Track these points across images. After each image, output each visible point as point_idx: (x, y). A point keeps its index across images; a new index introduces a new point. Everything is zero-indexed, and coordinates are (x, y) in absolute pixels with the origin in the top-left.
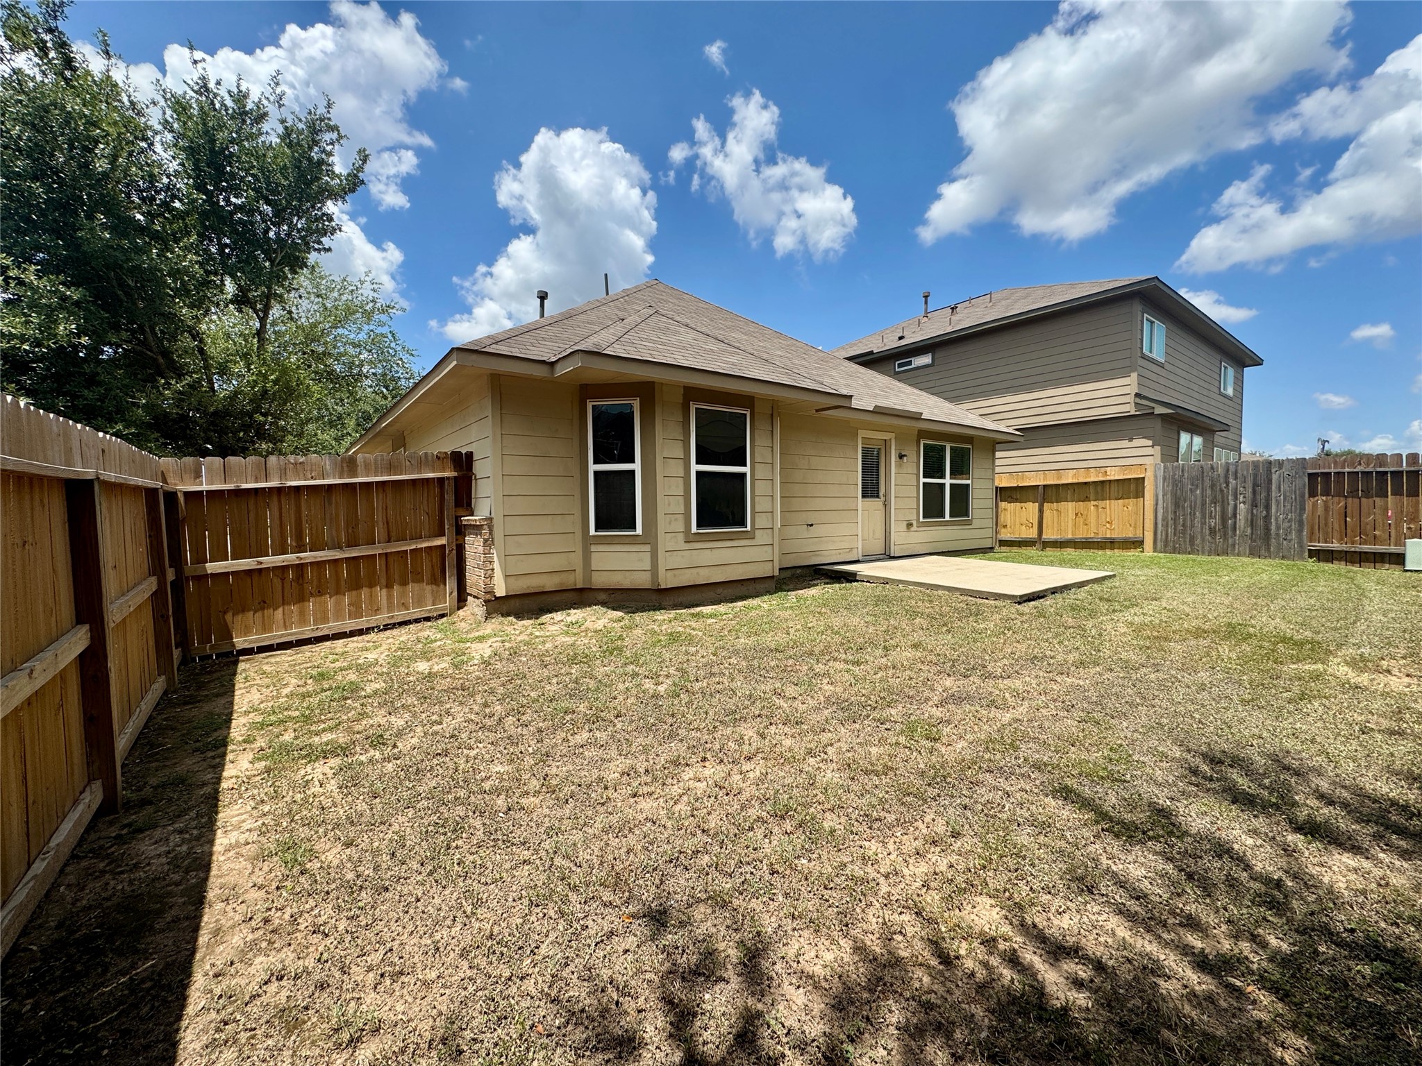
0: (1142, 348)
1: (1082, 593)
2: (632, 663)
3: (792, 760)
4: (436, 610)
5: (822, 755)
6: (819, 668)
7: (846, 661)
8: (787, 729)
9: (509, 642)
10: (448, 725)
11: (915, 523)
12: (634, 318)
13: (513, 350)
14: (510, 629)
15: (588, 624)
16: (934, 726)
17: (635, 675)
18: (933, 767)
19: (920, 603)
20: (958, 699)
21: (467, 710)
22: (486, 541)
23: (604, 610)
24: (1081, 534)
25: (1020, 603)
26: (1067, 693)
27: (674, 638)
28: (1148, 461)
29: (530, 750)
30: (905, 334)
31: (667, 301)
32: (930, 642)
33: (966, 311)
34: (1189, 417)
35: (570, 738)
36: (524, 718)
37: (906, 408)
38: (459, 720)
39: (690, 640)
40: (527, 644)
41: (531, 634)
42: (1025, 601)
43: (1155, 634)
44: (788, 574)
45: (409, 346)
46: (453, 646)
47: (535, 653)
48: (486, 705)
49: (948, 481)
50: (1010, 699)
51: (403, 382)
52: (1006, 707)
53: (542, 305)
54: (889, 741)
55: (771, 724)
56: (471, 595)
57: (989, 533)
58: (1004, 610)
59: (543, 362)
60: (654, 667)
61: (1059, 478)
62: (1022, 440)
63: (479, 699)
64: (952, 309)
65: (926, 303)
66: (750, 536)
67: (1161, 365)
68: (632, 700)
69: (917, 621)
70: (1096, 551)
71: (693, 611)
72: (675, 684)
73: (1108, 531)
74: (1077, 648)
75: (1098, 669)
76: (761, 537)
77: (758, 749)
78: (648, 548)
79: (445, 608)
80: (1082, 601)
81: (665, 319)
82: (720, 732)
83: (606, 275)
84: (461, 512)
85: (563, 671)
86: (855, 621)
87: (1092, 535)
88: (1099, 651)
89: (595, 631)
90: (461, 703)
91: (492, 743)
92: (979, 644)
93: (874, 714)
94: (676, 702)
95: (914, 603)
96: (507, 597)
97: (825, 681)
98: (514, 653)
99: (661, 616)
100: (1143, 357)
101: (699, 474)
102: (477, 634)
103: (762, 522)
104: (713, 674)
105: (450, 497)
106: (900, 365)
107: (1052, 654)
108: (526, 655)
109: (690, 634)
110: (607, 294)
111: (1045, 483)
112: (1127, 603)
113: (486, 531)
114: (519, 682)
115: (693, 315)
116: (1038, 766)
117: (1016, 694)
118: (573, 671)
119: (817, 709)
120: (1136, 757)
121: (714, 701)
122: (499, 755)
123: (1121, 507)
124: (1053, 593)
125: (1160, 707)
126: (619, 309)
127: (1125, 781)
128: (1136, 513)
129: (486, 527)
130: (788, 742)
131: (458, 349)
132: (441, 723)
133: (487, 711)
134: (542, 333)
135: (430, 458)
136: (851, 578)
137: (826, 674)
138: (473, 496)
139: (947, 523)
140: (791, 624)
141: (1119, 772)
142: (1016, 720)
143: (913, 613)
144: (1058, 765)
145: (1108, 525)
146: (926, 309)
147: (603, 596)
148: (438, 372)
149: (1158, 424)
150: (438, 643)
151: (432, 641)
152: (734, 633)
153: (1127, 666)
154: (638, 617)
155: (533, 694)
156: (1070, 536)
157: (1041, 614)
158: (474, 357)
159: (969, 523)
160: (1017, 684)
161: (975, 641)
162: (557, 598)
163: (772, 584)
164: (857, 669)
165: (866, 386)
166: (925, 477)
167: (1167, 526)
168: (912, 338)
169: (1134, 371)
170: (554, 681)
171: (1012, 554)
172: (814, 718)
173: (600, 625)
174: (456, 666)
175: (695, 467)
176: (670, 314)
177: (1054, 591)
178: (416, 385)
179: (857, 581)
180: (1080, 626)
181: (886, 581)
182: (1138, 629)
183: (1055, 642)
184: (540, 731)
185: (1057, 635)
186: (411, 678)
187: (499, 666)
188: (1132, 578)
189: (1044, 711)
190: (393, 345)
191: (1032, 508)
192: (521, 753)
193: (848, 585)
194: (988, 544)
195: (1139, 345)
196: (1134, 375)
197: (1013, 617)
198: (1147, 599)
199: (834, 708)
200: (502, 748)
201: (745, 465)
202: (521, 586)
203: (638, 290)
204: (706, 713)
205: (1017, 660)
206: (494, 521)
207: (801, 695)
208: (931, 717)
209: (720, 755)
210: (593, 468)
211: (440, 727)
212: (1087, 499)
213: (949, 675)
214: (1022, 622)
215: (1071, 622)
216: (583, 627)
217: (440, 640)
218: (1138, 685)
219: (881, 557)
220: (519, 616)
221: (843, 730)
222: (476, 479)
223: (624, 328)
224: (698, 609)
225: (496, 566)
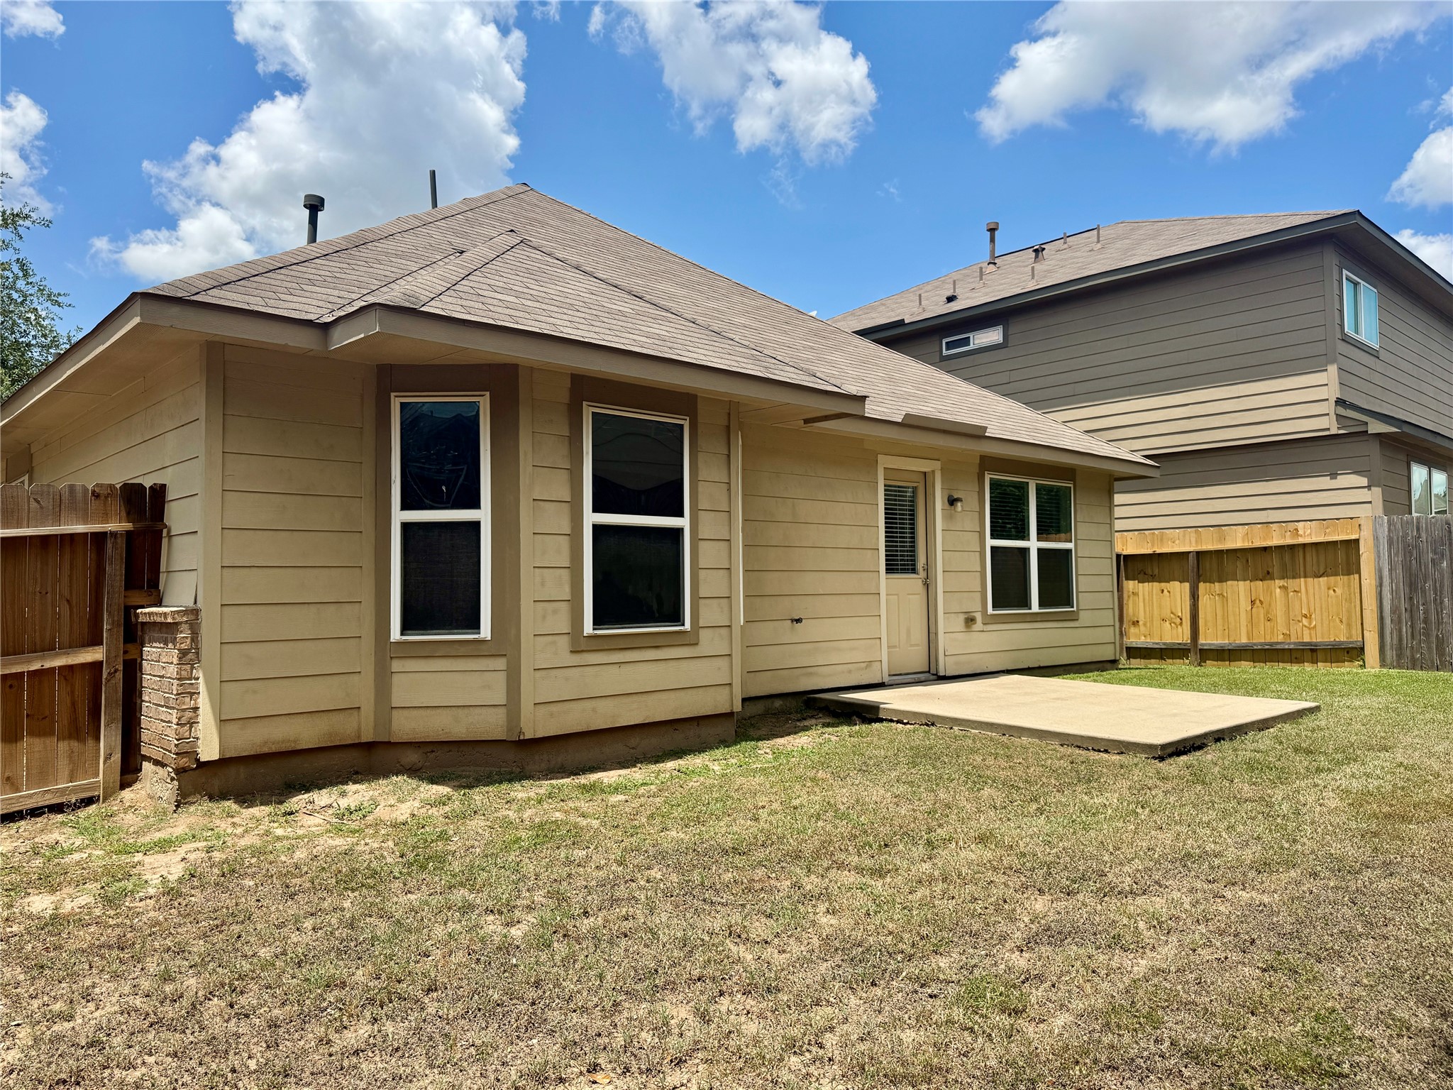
0: (1342, 326)
1: (1264, 740)
2: (462, 885)
3: (758, 1061)
4: (75, 790)
5: (814, 1049)
6: (811, 883)
7: (860, 870)
8: (750, 1002)
9: (222, 850)
10: (87, 1018)
11: (978, 617)
12: (485, 252)
13: (252, 300)
14: (224, 825)
15: (382, 812)
16: (1014, 986)
17: (467, 908)
18: (1012, 1064)
19: (990, 761)
20: (1054, 935)
21: (127, 989)
22: (183, 653)
23: (414, 783)
24: (1263, 636)
25: (1161, 759)
26: (1243, 919)
27: (544, 833)
28: (1363, 512)
29: (252, 1065)
30: (958, 292)
31: (543, 224)
32: (1008, 831)
33: (1058, 256)
34: (1424, 440)
35: (334, 1036)
36: (243, 1000)
37: (959, 419)
38: (109, 1009)
39: (576, 837)
40: (257, 852)
41: (267, 833)
42: (1171, 755)
43: (1386, 809)
44: (758, 708)
45: (53, 286)
46: (108, 861)
47: (273, 870)
48: (166, 977)
49: (1033, 544)
50: (1147, 934)
51: (35, 353)
52: (1140, 948)
53: (313, 222)
54: (935, 1017)
55: (722, 994)
56: (148, 759)
57: (1108, 635)
58: (1136, 771)
59: (309, 323)
60: (504, 891)
61: (1222, 539)
62: (1155, 473)
63: (152, 966)
64: (1036, 251)
65: (992, 240)
66: (690, 640)
67: (1373, 353)
68: (460, 957)
69: (987, 792)
70: (1288, 666)
71: (583, 780)
72: (543, 923)
73: (1306, 632)
74: (1259, 838)
75: (1293, 873)
76: (710, 642)
77: (696, 1043)
78: (501, 663)
79: (94, 786)
80: (1266, 753)
81: (537, 255)
82: (626, 1014)
83: (433, 174)
84: (135, 598)
85: (326, 905)
86: (877, 794)
87: (1280, 638)
88: (1295, 841)
89: (395, 825)
90: (116, 976)
91: (175, 1055)
92: (1092, 833)
93: (911, 969)
94: (543, 957)
95: (979, 759)
96: (222, 762)
97: (822, 908)
98: (231, 871)
99: (521, 791)
100: (1346, 339)
101: (597, 529)
102: (158, 836)
103: (711, 614)
104: (615, 901)
105: (115, 571)
106: (950, 346)
107: (1218, 848)
108: (253, 876)
109: (576, 826)
110: (435, 204)
111: (1199, 548)
112: (1339, 756)
113: (184, 634)
114: (236, 928)
115: (592, 250)
116: (1193, 1055)
117: (1157, 923)
118: (347, 904)
119: (805, 962)
120: (1358, 1030)
121: (618, 953)
122: (187, 1078)
123: (1324, 588)
124: (1218, 740)
125: (1397, 939)
126: (455, 233)
127: (1341, 1075)
128: (1350, 600)
129: (184, 627)
130: (751, 1028)
131: (146, 296)
132: (70, 1018)
133: (168, 988)
134: (308, 271)
135: (79, 495)
136: (869, 714)
137: (825, 895)
138: (163, 568)
139: (1035, 618)
140: (762, 800)
141: (1330, 1059)
142: (1157, 972)
143: (977, 779)
144: (1228, 1052)
145: (1305, 621)
146: (993, 251)
147: (412, 757)
148: (101, 336)
149: (1374, 449)
150: (76, 856)
151: (63, 853)
152: (658, 820)
153: (1341, 868)
154: (478, 796)
155: (265, 953)
156: (1244, 640)
157: (1198, 777)
158: (175, 310)
159: (1073, 617)
160: (1158, 904)
161: (1086, 828)
162: (322, 761)
163: (729, 728)
164: (880, 884)
165: (891, 380)
166: (993, 536)
167: (1400, 622)
168: (970, 298)
169: (1332, 362)
170: (308, 924)
171: (1149, 673)
172: (803, 979)
173: (403, 812)
174: (109, 901)
175: (591, 518)
176: (547, 246)
177: (1219, 736)
178: (60, 358)
179: (881, 720)
180: (1262, 798)
181: (930, 721)
182: (1358, 801)
183: (1222, 826)
184: (273, 1025)
185: (1225, 814)
186: (15, 929)
187: (197, 898)
188: (1347, 713)
189: (1205, 953)
190: (21, 284)
191: (1178, 591)
192: (234, 1071)
193: (864, 727)
194: (1107, 653)
195: (1338, 321)
196: (1333, 369)
197: (1150, 783)
198: (1371, 748)
199: (838, 959)
200: (193, 1063)
201: (680, 514)
202: (250, 740)
203: (491, 201)
204: (601, 977)
205: (1158, 862)
206: (203, 614)
207: (778, 935)
208: (1009, 969)
209: (624, 1058)
210: (399, 516)
211: (68, 1025)
212: (1268, 576)
213: (1041, 891)
214: (1166, 793)
215: (1247, 791)
216: (370, 818)
217: (80, 849)
218: (1360, 899)
219: (922, 677)
220: (245, 798)
221: (853, 1001)
222: (170, 537)
223: (463, 267)
224: (594, 777)
225: (203, 701)
